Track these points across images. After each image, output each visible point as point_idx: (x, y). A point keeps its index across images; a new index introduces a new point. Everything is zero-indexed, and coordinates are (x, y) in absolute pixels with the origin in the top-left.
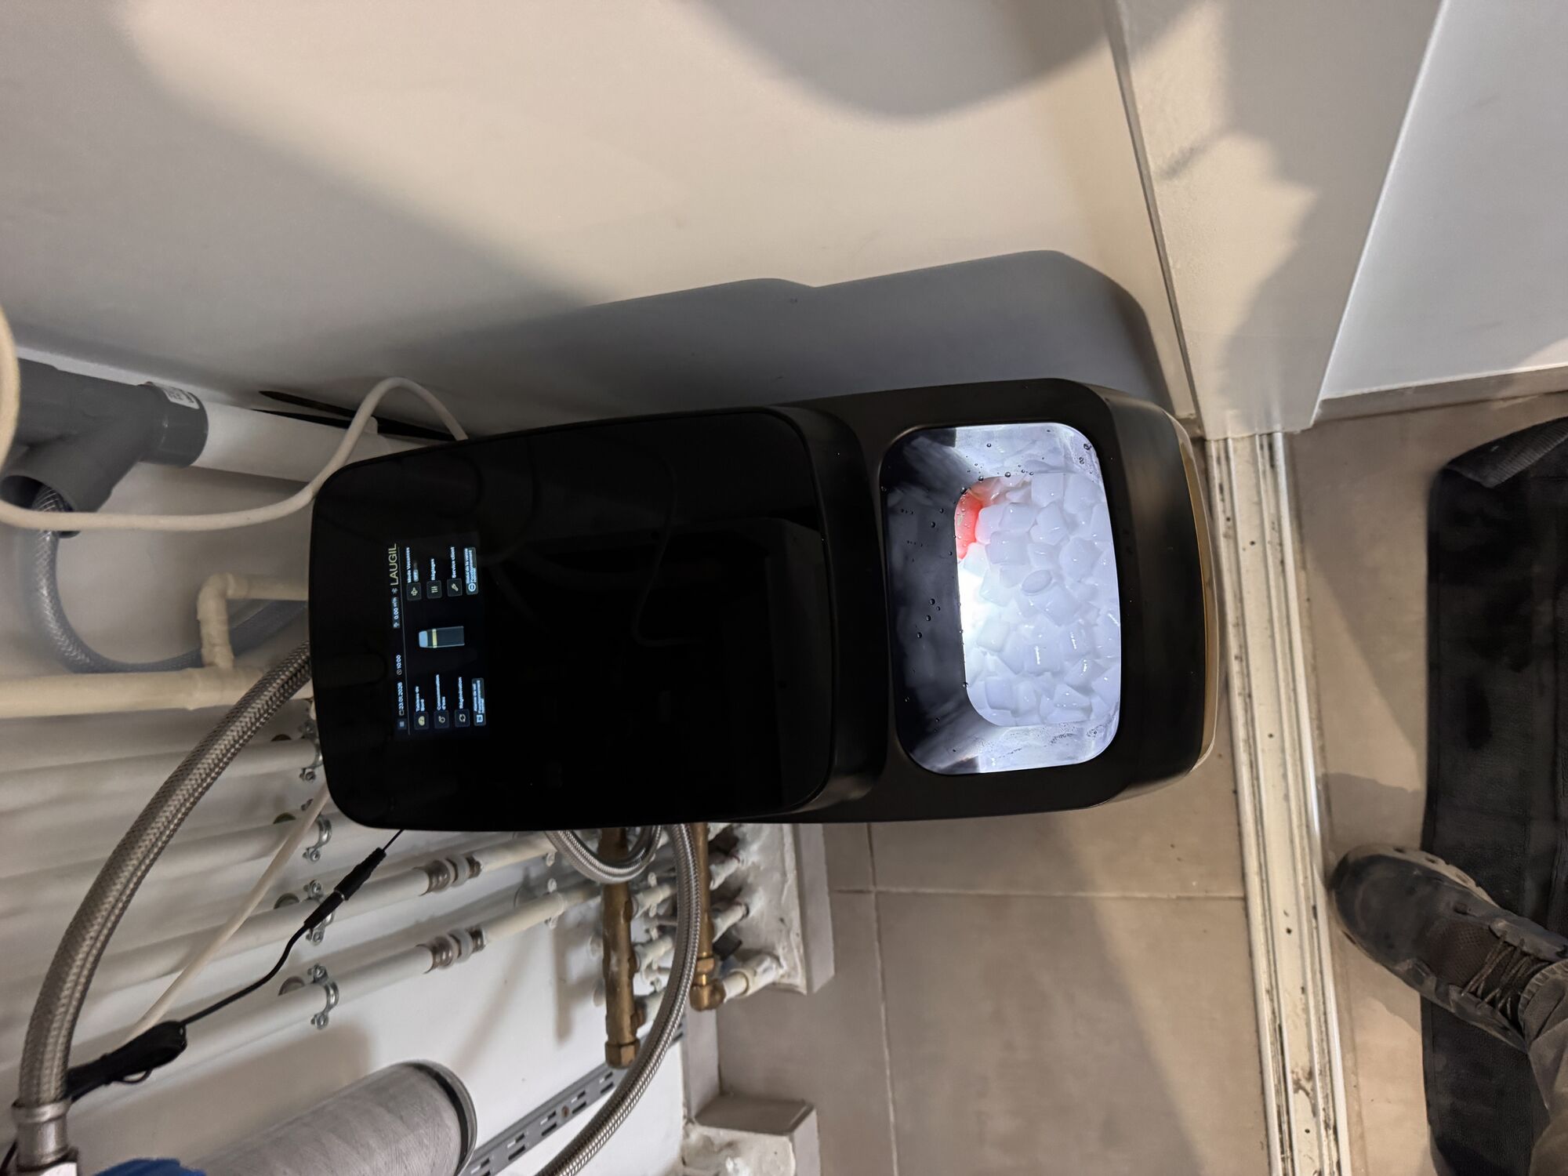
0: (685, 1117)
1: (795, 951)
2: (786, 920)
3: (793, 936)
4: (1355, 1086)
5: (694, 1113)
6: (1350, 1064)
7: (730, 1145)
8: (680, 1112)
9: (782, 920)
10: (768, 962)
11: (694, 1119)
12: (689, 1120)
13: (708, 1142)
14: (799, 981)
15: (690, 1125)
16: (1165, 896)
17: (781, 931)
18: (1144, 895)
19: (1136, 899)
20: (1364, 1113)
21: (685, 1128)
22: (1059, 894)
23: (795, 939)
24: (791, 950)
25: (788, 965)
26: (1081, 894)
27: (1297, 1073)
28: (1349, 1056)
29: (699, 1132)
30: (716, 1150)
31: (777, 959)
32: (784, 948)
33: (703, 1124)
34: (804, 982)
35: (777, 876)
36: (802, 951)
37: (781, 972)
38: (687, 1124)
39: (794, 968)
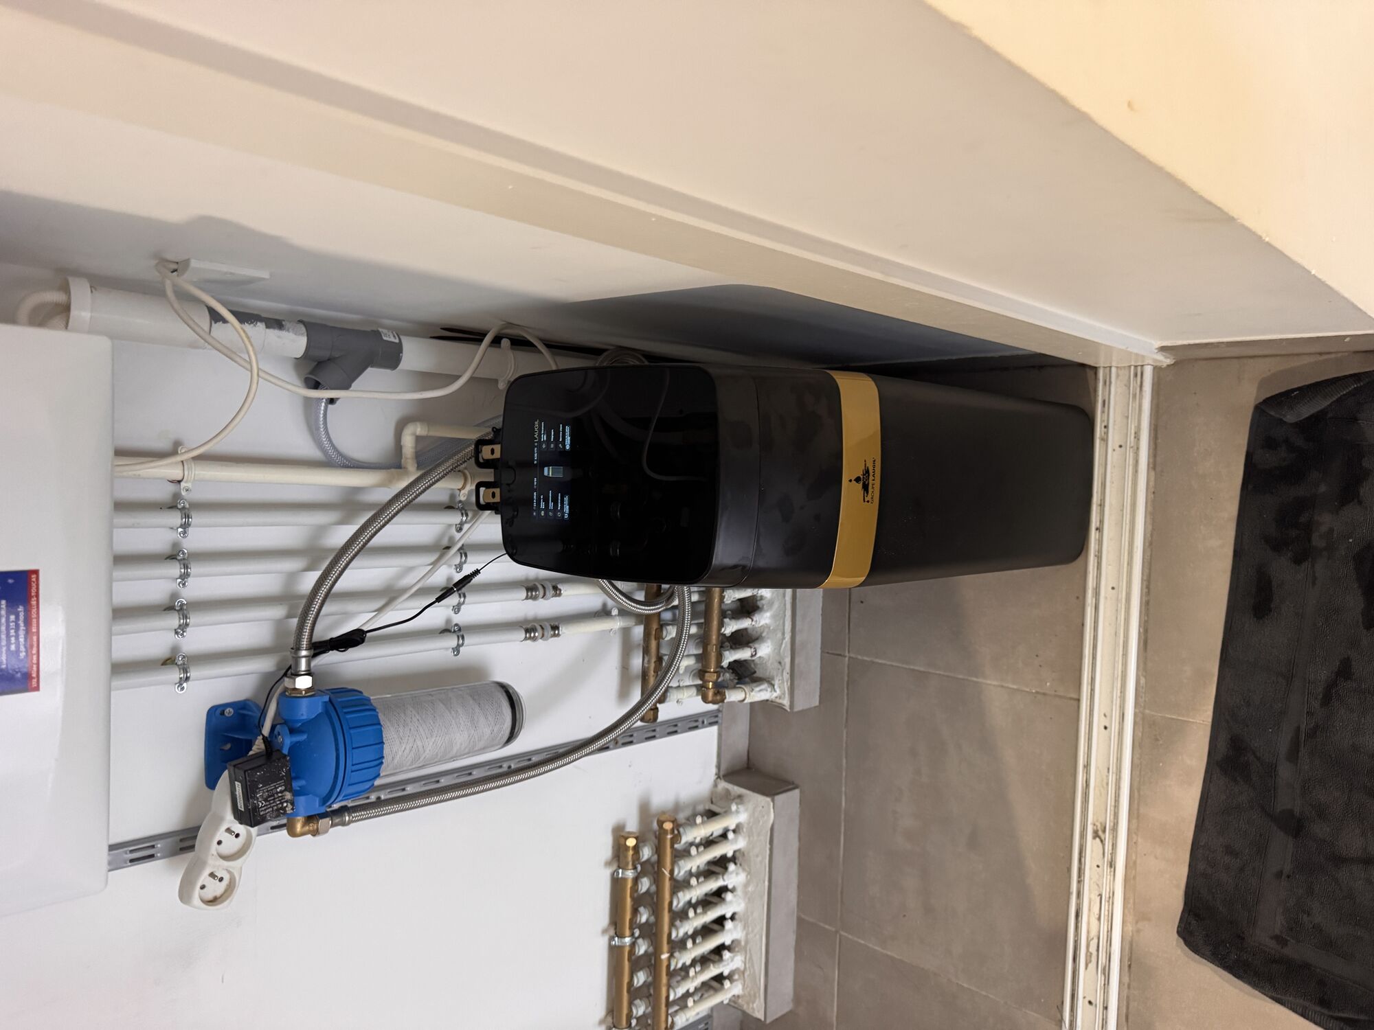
0: (716, 774)
1: (785, 684)
2: (783, 664)
3: (785, 674)
4: (1135, 843)
5: (722, 773)
6: (1134, 826)
7: (740, 797)
8: (714, 770)
9: (780, 663)
10: (765, 686)
11: (721, 777)
12: (718, 776)
13: (728, 792)
14: (786, 702)
15: (719, 780)
16: (1028, 690)
17: (779, 669)
18: (1015, 687)
19: (1008, 688)
20: (1138, 862)
21: (715, 781)
22: (961, 676)
23: (786, 676)
24: (783, 682)
25: (780, 691)
26: (975, 679)
27: (1097, 826)
28: (1134, 821)
29: (723, 785)
30: (732, 798)
31: (773, 686)
32: (779, 680)
33: (726, 781)
34: (789, 703)
35: (779, 635)
36: (789, 684)
37: (775, 695)
38: (717, 778)
39: (784, 694)
